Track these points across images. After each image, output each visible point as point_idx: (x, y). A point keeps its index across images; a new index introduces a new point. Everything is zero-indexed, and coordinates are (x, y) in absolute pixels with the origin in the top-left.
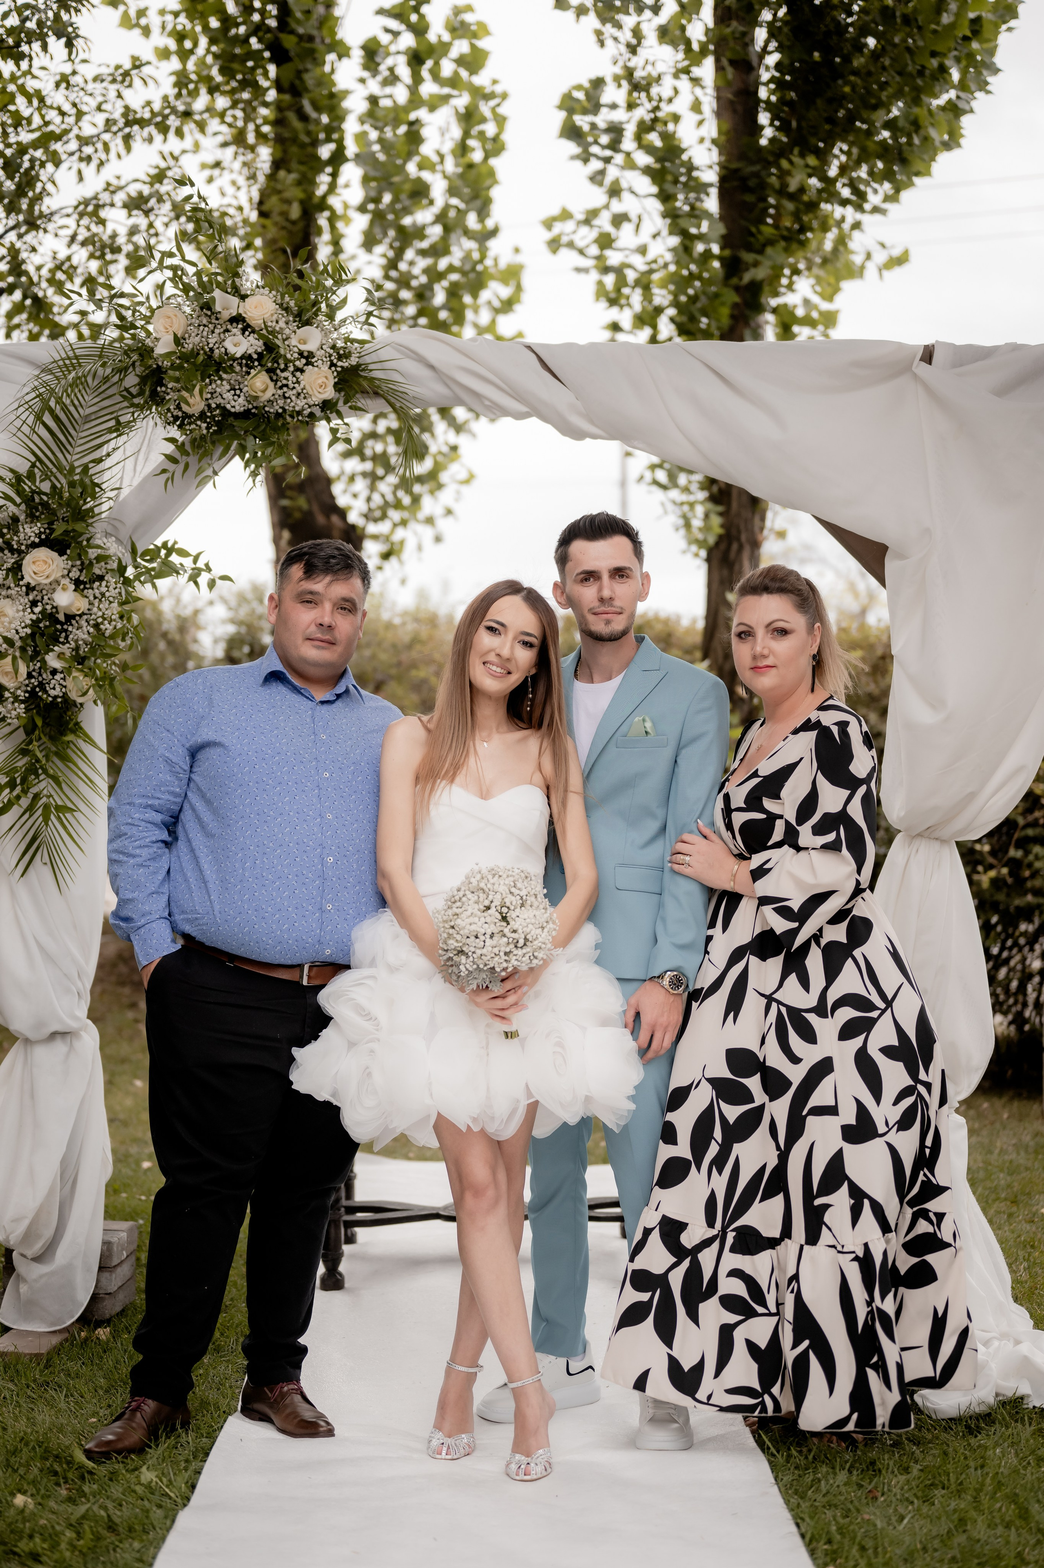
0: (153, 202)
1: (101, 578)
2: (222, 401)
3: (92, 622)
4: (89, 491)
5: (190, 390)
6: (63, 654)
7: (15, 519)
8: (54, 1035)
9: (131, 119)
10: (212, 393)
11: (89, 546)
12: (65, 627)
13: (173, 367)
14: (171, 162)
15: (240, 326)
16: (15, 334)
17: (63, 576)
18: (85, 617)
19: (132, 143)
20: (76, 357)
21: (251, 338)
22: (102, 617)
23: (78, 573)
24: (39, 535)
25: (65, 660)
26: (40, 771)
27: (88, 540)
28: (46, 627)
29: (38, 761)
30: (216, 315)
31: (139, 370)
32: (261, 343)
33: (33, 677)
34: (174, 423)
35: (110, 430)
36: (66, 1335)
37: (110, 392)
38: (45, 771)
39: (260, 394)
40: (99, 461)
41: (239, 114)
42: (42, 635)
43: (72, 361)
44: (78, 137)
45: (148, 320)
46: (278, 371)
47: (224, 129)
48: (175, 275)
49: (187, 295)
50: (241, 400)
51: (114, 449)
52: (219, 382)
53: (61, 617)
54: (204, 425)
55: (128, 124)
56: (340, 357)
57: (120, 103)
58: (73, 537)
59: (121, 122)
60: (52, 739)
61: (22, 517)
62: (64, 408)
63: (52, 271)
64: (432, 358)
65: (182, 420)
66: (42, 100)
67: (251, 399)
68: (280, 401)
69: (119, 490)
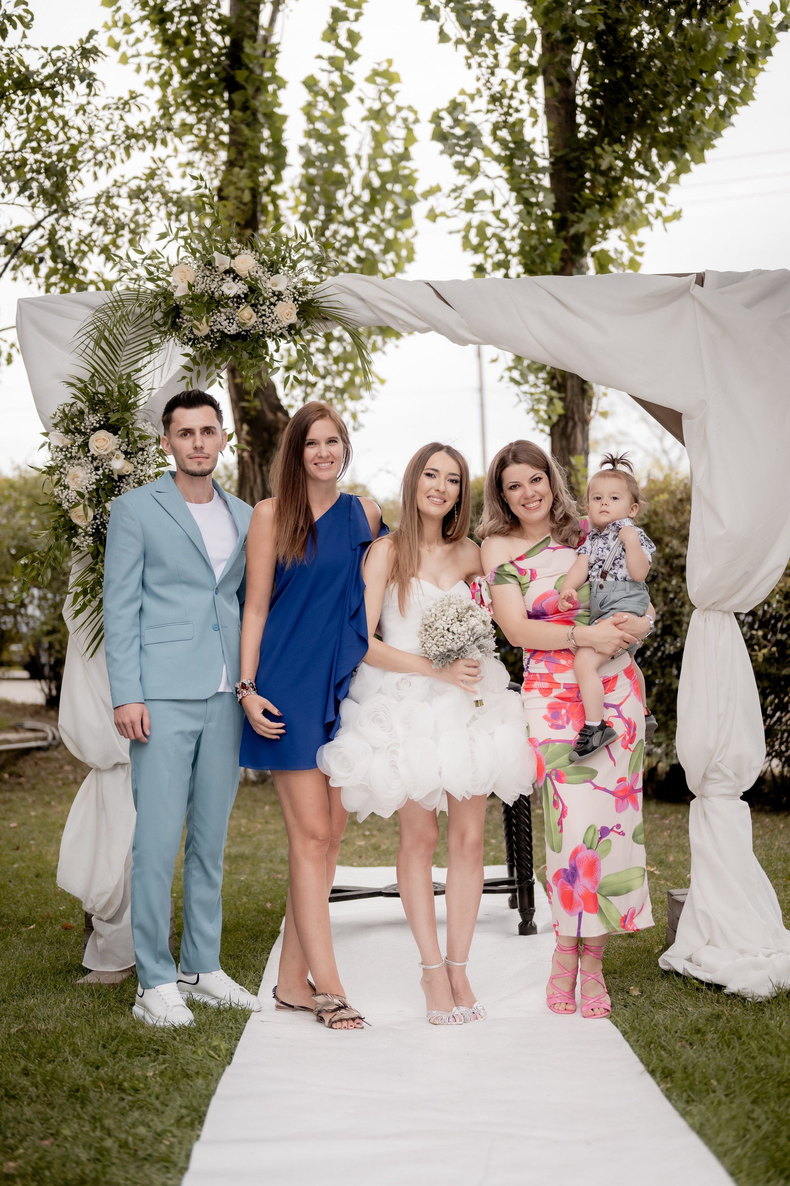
0: (148, 193)
1: (142, 450)
2: (221, 327)
4: (133, 391)
5: (199, 320)
7: (82, 412)
8: (116, 765)
9: (130, 135)
10: (214, 322)
11: (133, 429)
12: (118, 484)
13: (187, 305)
14: (160, 164)
15: (232, 276)
16: (53, 289)
17: (116, 449)
18: (132, 476)
19: (131, 151)
20: (121, 300)
21: (240, 283)
23: (126, 447)
24: (99, 422)
27: (133, 424)
28: (106, 484)
30: (215, 269)
31: (164, 308)
32: (247, 286)
33: (97, 518)
34: (188, 343)
35: (145, 349)
37: (143, 325)
39: (247, 321)
40: (139, 370)
41: (204, 127)
42: (103, 489)
43: (119, 303)
45: (168, 274)
46: (259, 306)
47: (193, 139)
48: (186, 243)
49: (195, 256)
50: (234, 326)
51: (148, 362)
52: (219, 314)
53: (116, 477)
54: (209, 344)
55: (128, 138)
56: (300, 295)
57: (122, 124)
58: (122, 423)
59: (123, 137)
61: (86, 411)
62: (115, 337)
63: (78, 244)
64: (362, 293)
65: (194, 341)
66: (66, 123)
67: (240, 325)
68: (261, 327)
69: (152, 390)
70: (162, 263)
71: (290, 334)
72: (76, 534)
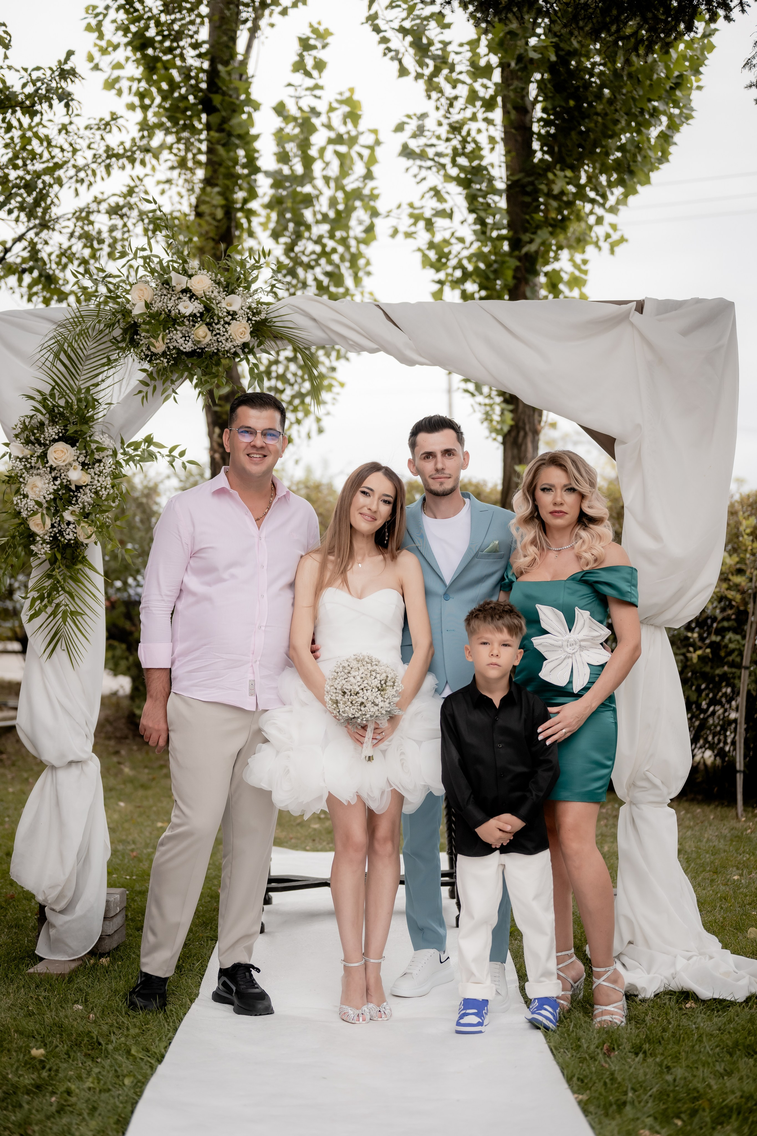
0: (125, 210)
1: (100, 461)
2: (177, 344)
3: (93, 490)
4: (91, 404)
5: (156, 338)
6: (75, 511)
7: (42, 424)
8: (71, 763)
9: (110, 153)
10: (170, 340)
11: (91, 441)
12: (76, 493)
13: (144, 323)
14: (138, 182)
15: (188, 295)
16: (35, 298)
17: (74, 461)
18: (89, 487)
19: (111, 170)
20: (82, 317)
21: (196, 303)
22: (100, 486)
23: (84, 458)
24: (57, 434)
25: (76, 515)
26: (60, 589)
27: (90, 437)
28: (63, 494)
29: (59, 582)
30: (173, 289)
31: (122, 325)
32: (202, 306)
33: (55, 527)
34: (146, 359)
35: (103, 365)
36: (81, 962)
37: (103, 340)
38: (63, 589)
39: (202, 339)
40: (97, 385)
41: (182, 146)
42: (61, 499)
43: (79, 319)
44: (74, 166)
45: (128, 292)
46: (214, 325)
47: (172, 157)
48: (145, 262)
49: (153, 275)
50: (190, 344)
51: (107, 377)
52: (175, 332)
53: (73, 488)
54: (166, 360)
55: (109, 157)
56: (254, 315)
57: (103, 144)
58: (80, 435)
59: (104, 156)
60: (67, 567)
61: (47, 422)
62: (74, 350)
63: (59, 257)
64: (314, 314)
65: (151, 357)
66: (49, 142)
67: (196, 342)
68: (215, 344)
69: (110, 404)
70: (124, 281)
71: (244, 352)
72: (34, 542)
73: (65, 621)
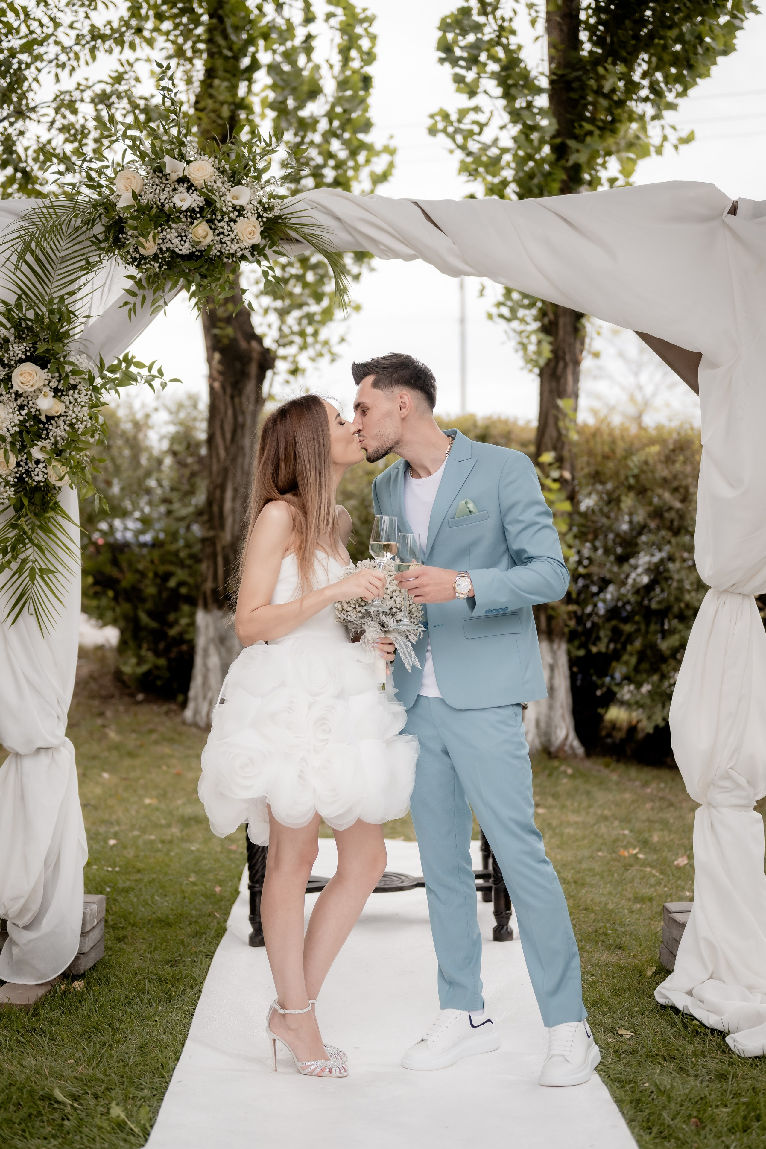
1: (74, 387)
2: (171, 245)
3: (67, 422)
4: (66, 317)
6: (45, 447)
7: (6, 340)
8: (39, 749)
10: (163, 239)
11: (65, 362)
12: (46, 426)
13: (132, 218)
14: (128, 68)
15: (185, 185)
17: (44, 386)
18: (62, 418)
20: (53, 210)
21: (195, 195)
22: (76, 418)
23: (57, 383)
24: (25, 353)
25: (47, 452)
26: (27, 541)
27: (65, 357)
28: (31, 426)
29: (25, 533)
30: (166, 177)
31: (105, 220)
32: (202, 199)
33: (21, 466)
34: (133, 263)
35: (81, 268)
36: (49, 987)
37: (80, 239)
38: (31, 541)
39: (201, 240)
40: (73, 293)
41: (180, 33)
42: (28, 432)
43: (50, 213)
45: (112, 180)
46: (216, 222)
47: (168, 45)
48: (135, 144)
49: (143, 161)
50: (187, 245)
51: (84, 284)
52: (169, 230)
53: (43, 418)
54: (157, 265)
55: (94, 38)
56: (265, 210)
57: (87, 23)
58: (52, 355)
60: (36, 515)
61: (12, 339)
62: (43, 251)
63: (37, 152)
64: (339, 210)
65: (139, 261)
67: (194, 243)
68: (218, 247)
69: (88, 317)
70: (107, 167)
71: (253, 255)
73: (32, 579)
